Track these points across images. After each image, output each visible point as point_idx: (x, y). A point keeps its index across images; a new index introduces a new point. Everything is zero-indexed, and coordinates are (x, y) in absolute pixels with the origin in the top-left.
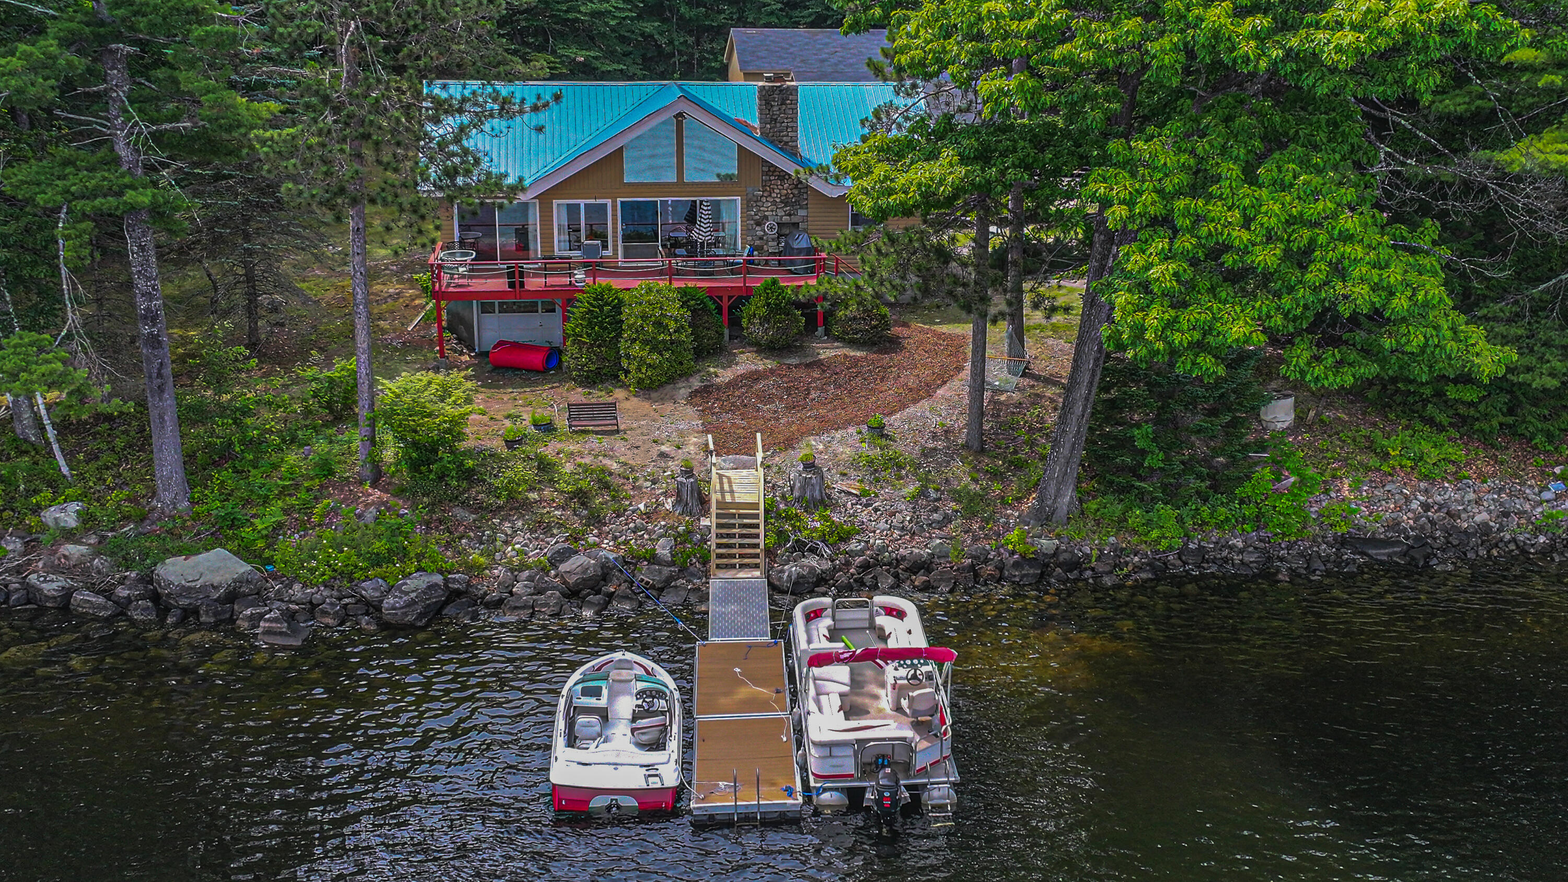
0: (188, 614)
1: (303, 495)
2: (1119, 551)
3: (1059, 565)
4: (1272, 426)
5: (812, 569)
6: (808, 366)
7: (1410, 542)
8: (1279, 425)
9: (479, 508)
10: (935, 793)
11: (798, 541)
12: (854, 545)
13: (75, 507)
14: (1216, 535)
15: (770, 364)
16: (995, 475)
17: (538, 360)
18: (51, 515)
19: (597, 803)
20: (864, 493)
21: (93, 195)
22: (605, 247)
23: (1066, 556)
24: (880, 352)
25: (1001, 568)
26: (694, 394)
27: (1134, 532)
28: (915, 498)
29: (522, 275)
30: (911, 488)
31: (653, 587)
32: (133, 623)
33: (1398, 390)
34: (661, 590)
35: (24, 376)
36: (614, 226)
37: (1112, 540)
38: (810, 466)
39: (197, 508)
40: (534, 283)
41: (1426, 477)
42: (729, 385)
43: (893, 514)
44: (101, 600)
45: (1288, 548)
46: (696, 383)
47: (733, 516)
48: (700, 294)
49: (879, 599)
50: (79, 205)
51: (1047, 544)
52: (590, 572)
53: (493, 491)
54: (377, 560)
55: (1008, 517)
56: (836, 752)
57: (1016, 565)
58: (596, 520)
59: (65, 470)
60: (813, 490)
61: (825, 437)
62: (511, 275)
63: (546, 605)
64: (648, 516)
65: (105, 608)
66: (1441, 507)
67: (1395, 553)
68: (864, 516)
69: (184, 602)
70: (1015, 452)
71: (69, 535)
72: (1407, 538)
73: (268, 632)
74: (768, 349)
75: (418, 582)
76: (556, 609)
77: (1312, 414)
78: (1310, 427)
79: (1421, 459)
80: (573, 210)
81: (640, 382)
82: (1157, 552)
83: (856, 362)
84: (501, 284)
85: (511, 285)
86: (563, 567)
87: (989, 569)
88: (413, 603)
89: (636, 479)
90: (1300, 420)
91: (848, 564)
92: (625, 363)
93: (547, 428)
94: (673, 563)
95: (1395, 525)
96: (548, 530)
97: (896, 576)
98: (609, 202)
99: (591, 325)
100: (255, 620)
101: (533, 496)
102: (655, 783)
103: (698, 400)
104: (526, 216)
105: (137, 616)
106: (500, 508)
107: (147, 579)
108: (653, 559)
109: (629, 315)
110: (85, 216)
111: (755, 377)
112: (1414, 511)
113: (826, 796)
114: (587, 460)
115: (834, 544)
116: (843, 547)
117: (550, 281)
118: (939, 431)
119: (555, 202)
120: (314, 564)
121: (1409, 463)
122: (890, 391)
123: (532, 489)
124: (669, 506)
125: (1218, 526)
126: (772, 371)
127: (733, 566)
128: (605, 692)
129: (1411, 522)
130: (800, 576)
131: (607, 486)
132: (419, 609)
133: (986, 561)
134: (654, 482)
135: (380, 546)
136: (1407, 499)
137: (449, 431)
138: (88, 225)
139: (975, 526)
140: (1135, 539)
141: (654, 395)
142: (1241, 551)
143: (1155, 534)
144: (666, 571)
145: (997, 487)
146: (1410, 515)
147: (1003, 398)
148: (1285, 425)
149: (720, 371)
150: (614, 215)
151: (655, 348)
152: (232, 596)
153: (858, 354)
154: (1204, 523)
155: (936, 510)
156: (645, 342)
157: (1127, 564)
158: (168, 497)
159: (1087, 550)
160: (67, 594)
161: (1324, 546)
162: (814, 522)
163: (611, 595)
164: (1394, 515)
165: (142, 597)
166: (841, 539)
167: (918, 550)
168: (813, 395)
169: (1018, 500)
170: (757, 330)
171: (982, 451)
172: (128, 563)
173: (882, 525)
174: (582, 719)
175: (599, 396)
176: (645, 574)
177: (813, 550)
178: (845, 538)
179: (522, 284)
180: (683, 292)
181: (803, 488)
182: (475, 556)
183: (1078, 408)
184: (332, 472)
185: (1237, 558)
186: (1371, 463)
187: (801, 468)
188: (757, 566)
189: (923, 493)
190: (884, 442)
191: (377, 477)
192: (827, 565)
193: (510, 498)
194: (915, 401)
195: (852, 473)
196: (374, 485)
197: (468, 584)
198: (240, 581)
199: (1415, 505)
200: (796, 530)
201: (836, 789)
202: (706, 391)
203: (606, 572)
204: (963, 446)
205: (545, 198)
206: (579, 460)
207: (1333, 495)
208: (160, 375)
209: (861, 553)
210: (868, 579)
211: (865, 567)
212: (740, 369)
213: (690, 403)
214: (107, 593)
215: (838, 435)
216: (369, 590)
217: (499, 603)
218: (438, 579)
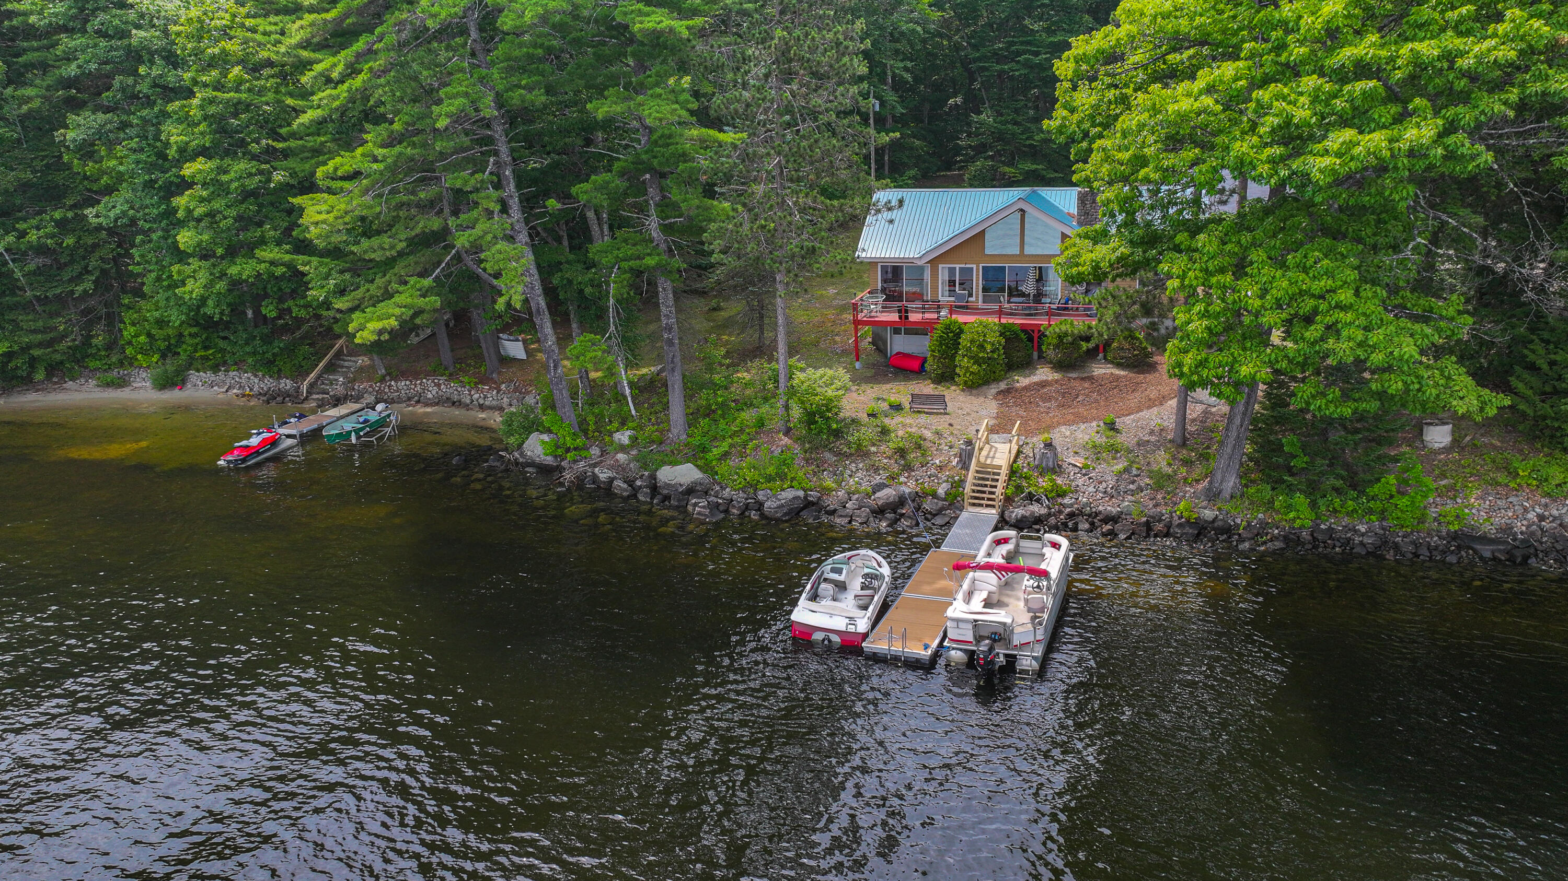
0: (667, 498)
1: (744, 437)
2: (1264, 525)
3: (1214, 529)
4: (1430, 446)
5: (1033, 513)
6: (1083, 379)
7: (1517, 543)
8: (1436, 445)
9: (839, 454)
10: (1024, 662)
11: (1030, 493)
12: (1067, 501)
13: (628, 433)
14: (1346, 520)
15: (1057, 376)
16: (1187, 463)
17: (916, 365)
18: (617, 436)
19: (818, 636)
20: (1086, 466)
21: (630, 259)
22: (970, 295)
23: (1220, 523)
24: (1139, 373)
25: (1169, 526)
26: (999, 393)
27: (1278, 512)
28: (1120, 473)
29: (906, 311)
30: (1120, 467)
31: (930, 513)
32: (638, 501)
33: (1547, 426)
34: (935, 515)
35: (582, 358)
36: (978, 282)
37: (1261, 516)
38: (1049, 445)
39: (690, 440)
40: (914, 317)
41: (1548, 495)
42: (1025, 388)
43: (1101, 483)
44: (625, 486)
45: (1404, 537)
46: (1003, 386)
47: (989, 473)
48: (1016, 328)
49: (1048, 536)
50: (623, 264)
51: (1208, 514)
52: (891, 499)
53: (849, 445)
54: (770, 479)
55: (1186, 492)
56: (961, 625)
57: (1180, 525)
58: (908, 468)
59: (633, 412)
60: (1048, 461)
61: (1074, 427)
62: (900, 311)
63: (859, 516)
64: (941, 468)
65: (626, 490)
66: (1555, 518)
67: (1500, 550)
68: (1080, 482)
69: (665, 492)
70: (1208, 447)
71: (623, 448)
72: (1515, 540)
73: (699, 513)
74: (1059, 366)
75: (789, 494)
76: (864, 520)
77: (1468, 438)
78: (1463, 448)
79: (1546, 480)
80: (952, 271)
81: (965, 382)
82: (1294, 528)
83: (1117, 378)
84: (894, 317)
85: (900, 317)
86: (878, 495)
87: (1159, 527)
88: (782, 506)
89: (940, 444)
90: (1456, 443)
91: (1060, 512)
92: (958, 370)
93: (897, 408)
94: (944, 500)
95: (1508, 529)
96: (877, 470)
97: (1092, 524)
98: (974, 266)
99: (941, 345)
100: (696, 505)
101: (873, 449)
102: (851, 629)
103: (1000, 397)
104: (922, 274)
105: (641, 498)
106: (851, 455)
107: (653, 477)
108: (935, 495)
109: (964, 341)
110: (625, 272)
111: (1043, 384)
112: (1528, 520)
113: (953, 652)
114: (913, 430)
115: (1053, 498)
116: (1059, 500)
117: (927, 316)
118: (1156, 429)
119: (940, 266)
120: (736, 477)
121: (1534, 482)
122: (1134, 399)
123: (874, 445)
124: (954, 463)
125: (1348, 514)
126: (1057, 381)
127: (981, 505)
128: (844, 572)
129: (1524, 528)
130: (1023, 517)
131: (919, 447)
132: (785, 510)
133: (1160, 521)
134: (951, 447)
135: (771, 470)
136: (1526, 510)
137: (826, 405)
138: (628, 275)
139: (1159, 497)
140: (1277, 518)
141: (974, 392)
142: (1363, 535)
143: (1292, 515)
144: (941, 503)
145: (1183, 470)
146: (1525, 522)
147: (1214, 410)
148: (1441, 446)
149: (1021, 379)
150: (978, 275)
151: (978, 361)
152: (691, 491)
153: (1122, 373)
154: (1335, 511)
155: (1133, 482)
156: (971, 358)
157: (1267, 534)
158: (675, 431)
159: (1238, 521)
160: (611, 480)
161: (1436, 538)
162: (1044, 483)
163: (902, 515)
164: (1509, 522)
165: (646, 487)
166: (1059, 496)
167: (1110, 508)
168: (1080, 398)
169: (1197, 481)
170: (1050, 353)
171: (1184, 444)
172: (645, 466)
173: (1091, 489)
174: (823, 586)
175: (941, 390)
176: (928, 504)
177: (1038, 501)
178: (1063, 495)
179: (907, 318)
180: (1004, 326)
181: (1041, 459)
182: (829, 483)
183: (1238, 421)
184: (763, 425)
185: (1357, 539)
186: (1500, 480)
187: (1042, 446)
188: (993, 506)
189: (1127, 470)
190: (1111, 433)
191: (788, 432)
192: (1044, 511)
193: (859, 449)
194: (1149, 407)
195: (1082, 452)
196: (786, 434)
197: (819, 498)
198: (695, 483)
199: (1531, 516)
200: (1030, 485)
201: (961, 650)
202: (1008, 391)
203: (901, 501)
204: (1170, 441)
205: (934, 262)
206: (909, 430)
207: (1459, 501)
208: (672, 362)
209: (1071, 505)
210: (1070, 524)
211: (1071, 515)
212: (1035, 379)
213: (995, 398)
214: (630, 483)
215: (1083, 426)
216: (761, 496)
217: (833, 512)
218: (801, 493)
